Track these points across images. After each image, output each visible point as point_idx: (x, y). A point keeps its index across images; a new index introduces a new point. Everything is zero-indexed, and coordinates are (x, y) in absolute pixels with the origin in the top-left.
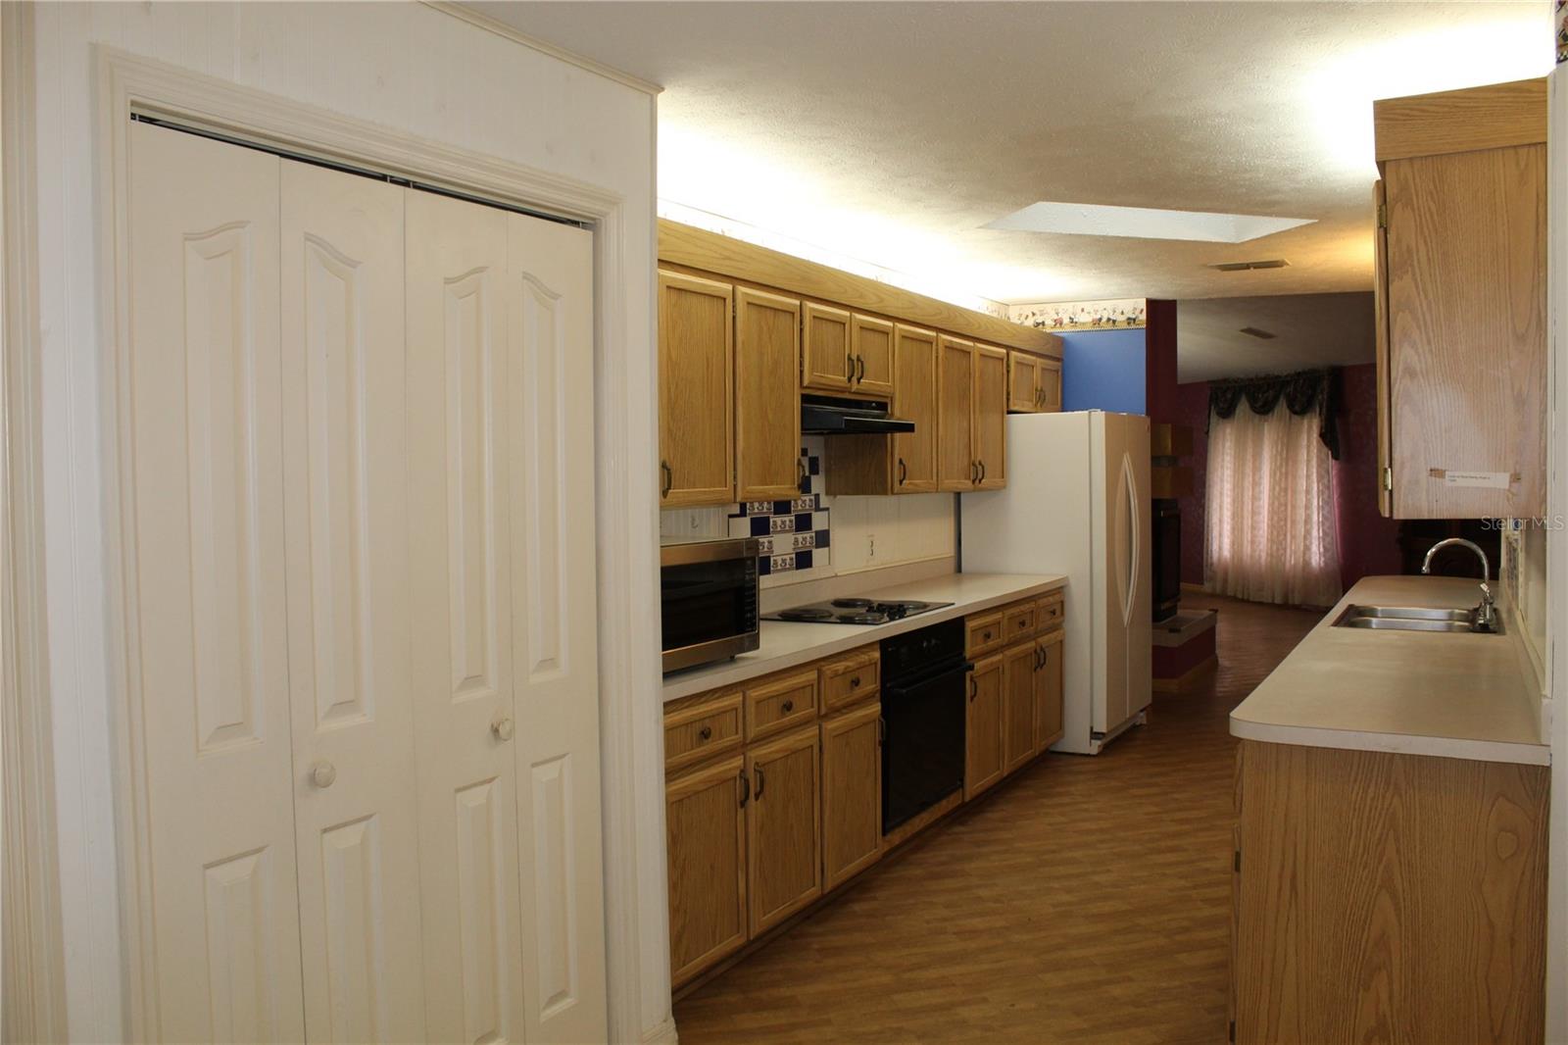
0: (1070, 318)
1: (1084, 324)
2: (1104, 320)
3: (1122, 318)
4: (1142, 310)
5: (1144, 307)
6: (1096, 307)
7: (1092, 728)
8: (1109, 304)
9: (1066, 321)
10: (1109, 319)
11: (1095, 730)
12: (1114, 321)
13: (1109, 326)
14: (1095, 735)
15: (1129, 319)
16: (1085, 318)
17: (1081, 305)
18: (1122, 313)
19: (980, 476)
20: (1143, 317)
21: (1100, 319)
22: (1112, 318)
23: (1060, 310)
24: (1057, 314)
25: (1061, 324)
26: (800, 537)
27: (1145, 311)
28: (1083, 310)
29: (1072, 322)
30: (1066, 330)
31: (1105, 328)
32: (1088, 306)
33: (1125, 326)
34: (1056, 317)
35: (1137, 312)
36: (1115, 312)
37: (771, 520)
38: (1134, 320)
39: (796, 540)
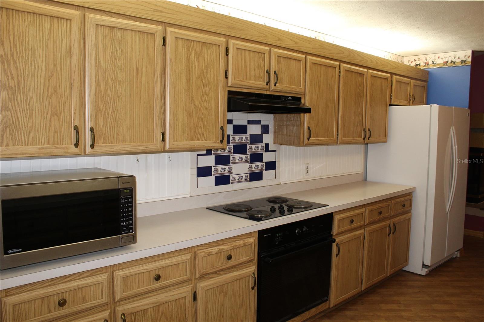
0: (433, 62)
1: (439, 64)
2: (449, 62)
3: (459, 60)
4: (469, 56)
5: (471, 55)
6: (446, 56)
7: (423, 262)
8: (452, 54)
9: (430, 63)
10: (452, 62)
11: (424, 264)
12: (454, 62)
13: (452, 65)
14: (424, 266)
15: (462, 61)
16: (440, 61)
17: (437, 55)
18: (459, 58)
19: (368, 136)
20: (470, 59)
21: (447, 62)
22: (454, 61)
23: (428, 58)
24: (426, 60)
25: (428, 65)
26: (253, 165)
27: (471, 57)
28: (439, 58)
29: (433, 64)
30: (431, 67)
31: (450, 66)
32: (442, 56)
33: (460, 64)
34: (426, 61)
35: (467, 57)
36: (455, 58)
37: (231, 157)
38: (465, 61)
39: (251, 167)
